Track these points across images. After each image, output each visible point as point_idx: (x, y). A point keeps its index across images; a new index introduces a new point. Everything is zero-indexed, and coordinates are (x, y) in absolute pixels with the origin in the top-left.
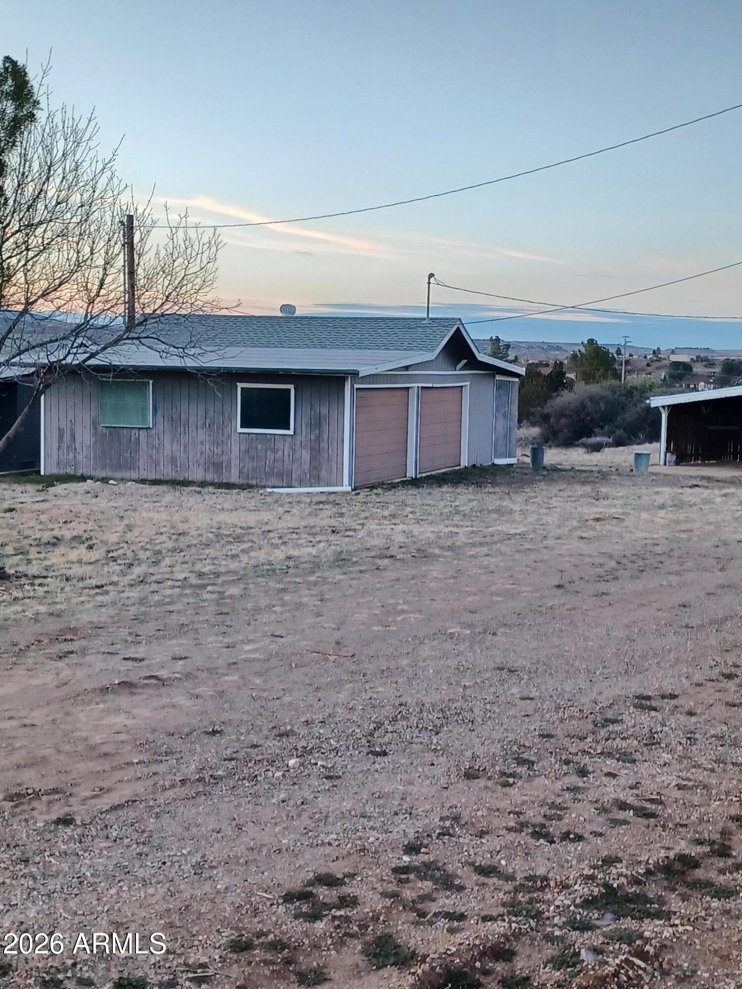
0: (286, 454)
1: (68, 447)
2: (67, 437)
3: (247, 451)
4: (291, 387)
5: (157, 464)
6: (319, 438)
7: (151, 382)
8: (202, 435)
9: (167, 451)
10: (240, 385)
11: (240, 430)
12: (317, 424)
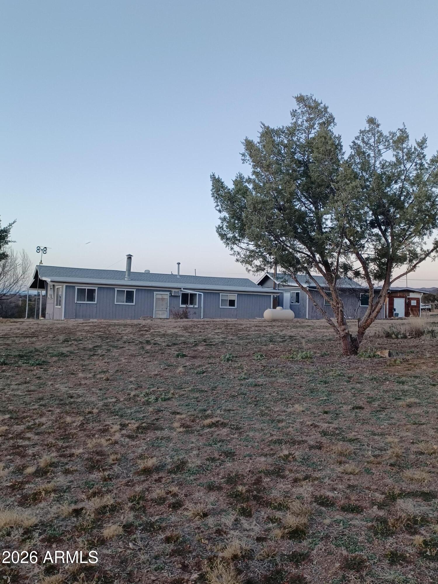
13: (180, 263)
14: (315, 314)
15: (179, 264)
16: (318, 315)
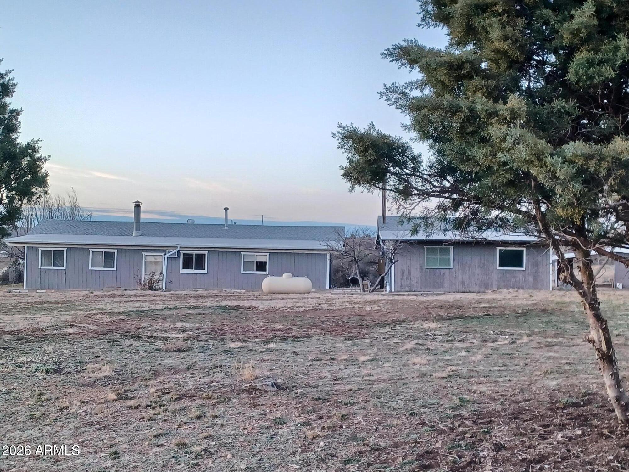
0: (521, 279)
1: (407, 278)
2: (406, 273)
3: (501, 278)
4: (524, 249)
5: (455, 284)
6: (537, 272)
7: (452, 247)
8: (478, 271)
9: (460, 278)
10: (498, 248)
11: (498, 268)
12: (536, 265)
13: (228, 209)
14: (408, 283)
15: (226, 209)
16: (413, 283)
